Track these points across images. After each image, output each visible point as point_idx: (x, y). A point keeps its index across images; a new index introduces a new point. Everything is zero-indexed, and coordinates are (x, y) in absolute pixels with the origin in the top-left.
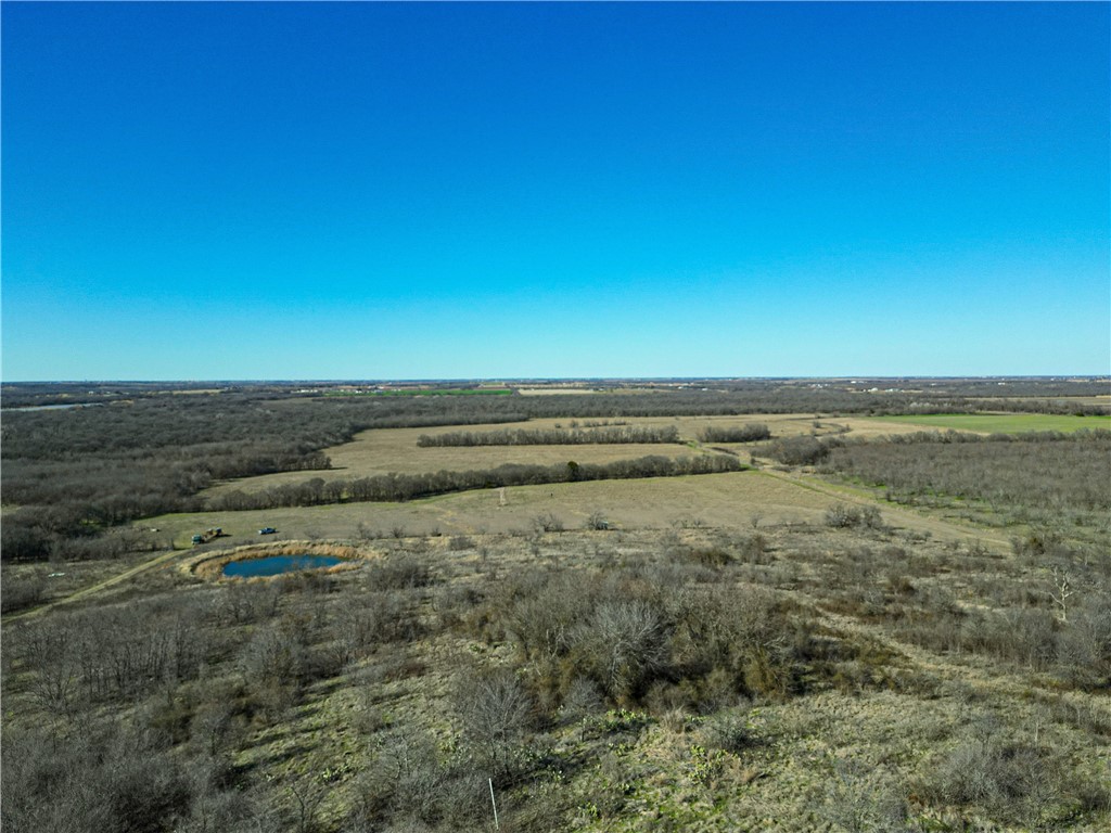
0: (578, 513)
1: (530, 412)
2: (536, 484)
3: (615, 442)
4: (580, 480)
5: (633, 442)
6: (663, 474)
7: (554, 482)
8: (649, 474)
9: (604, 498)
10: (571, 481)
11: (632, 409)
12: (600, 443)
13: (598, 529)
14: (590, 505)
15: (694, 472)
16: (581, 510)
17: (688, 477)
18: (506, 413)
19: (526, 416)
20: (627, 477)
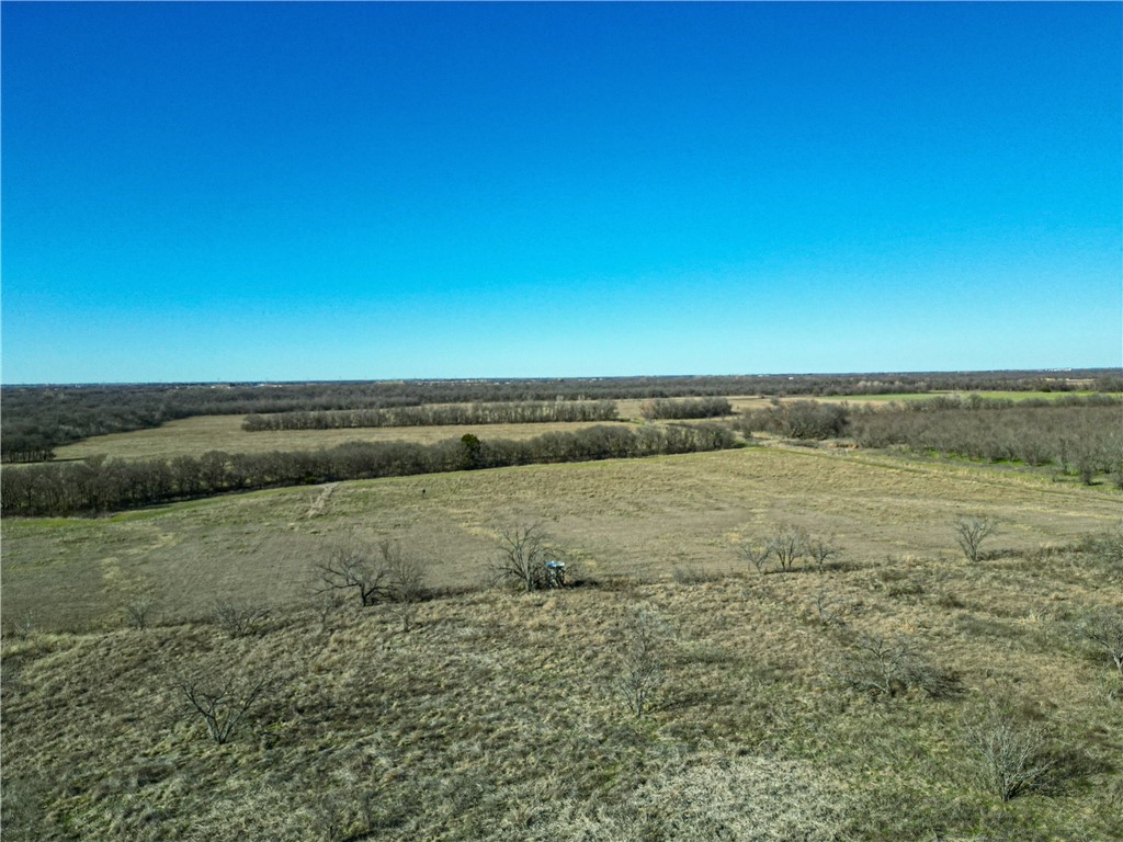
0: (476, 530)
1: (422, 397)
2: (401, 475)
3: (534, 421)
4: (484, 467)
5: (557, 420)
6: (622, 454)
7: (435, 471)
8: (601, 454)
9: (530, 494)
10: (468, 468)
11: (546, 393)
12: (512, 422)
13: (539, 585)
14: (505, 509)
15: (669, 451)
16: (486, 523)
17: (662, 458)
18: (390, 396)
19: (416, 399)
20: (564, 460)
